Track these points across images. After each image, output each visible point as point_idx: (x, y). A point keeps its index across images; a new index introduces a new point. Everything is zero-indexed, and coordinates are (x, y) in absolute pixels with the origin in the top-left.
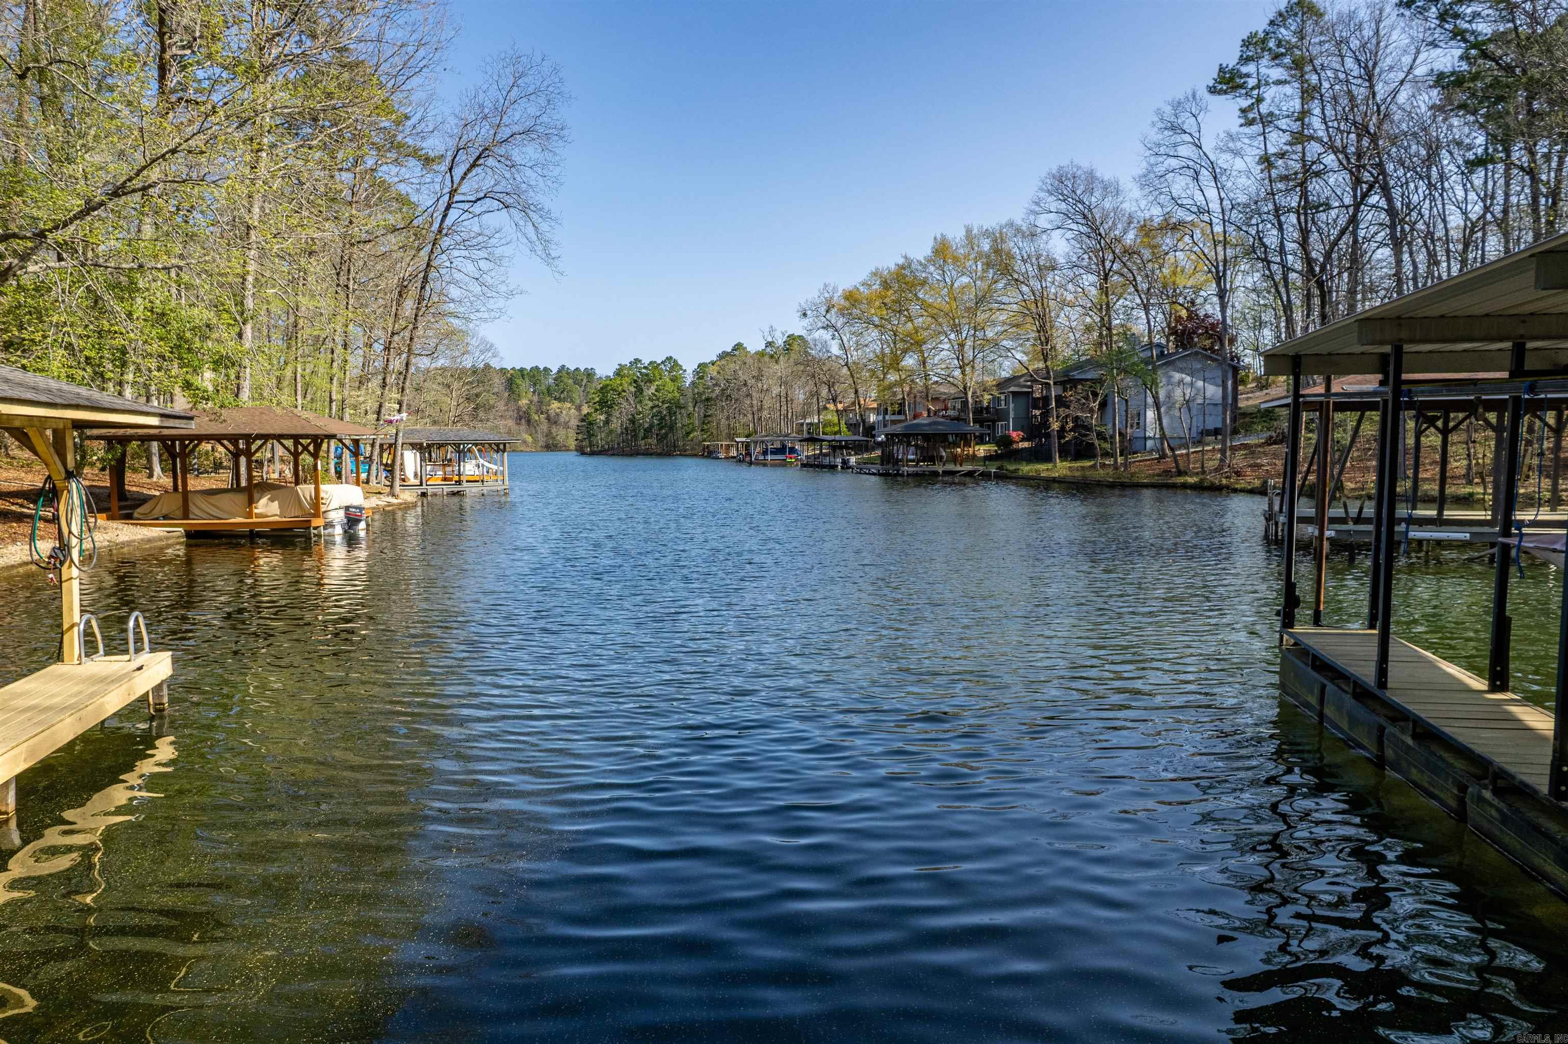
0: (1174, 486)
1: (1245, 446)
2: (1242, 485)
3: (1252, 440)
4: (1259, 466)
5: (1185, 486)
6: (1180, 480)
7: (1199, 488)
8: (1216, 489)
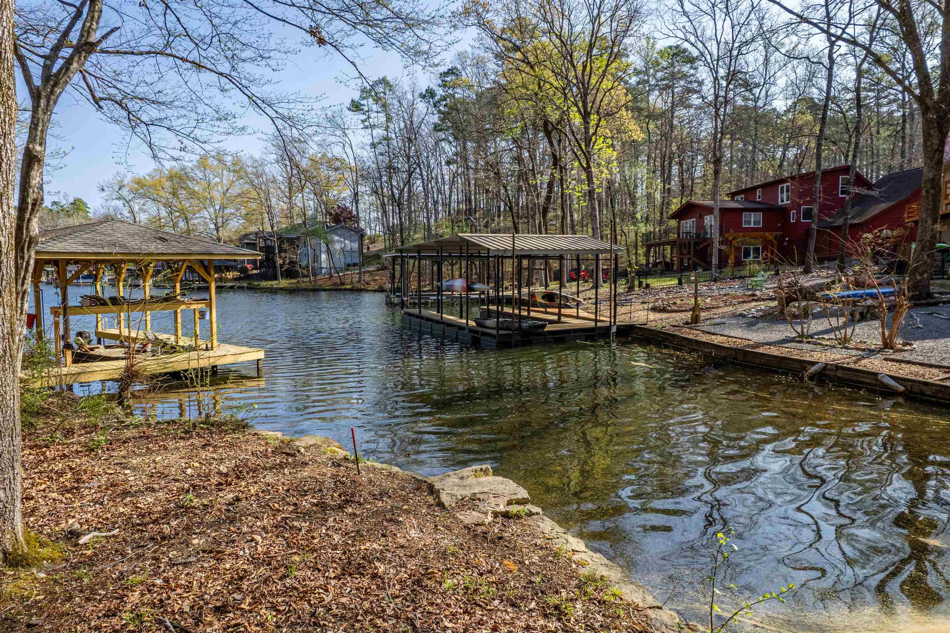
0: (341, 290)
1: (369, 272)
2: (370, 288)
3: (371, 269)
4: (376, 280)
5: (346, 290)
6: (343, 287)
7: (351, 290)
8: (360, 290)
